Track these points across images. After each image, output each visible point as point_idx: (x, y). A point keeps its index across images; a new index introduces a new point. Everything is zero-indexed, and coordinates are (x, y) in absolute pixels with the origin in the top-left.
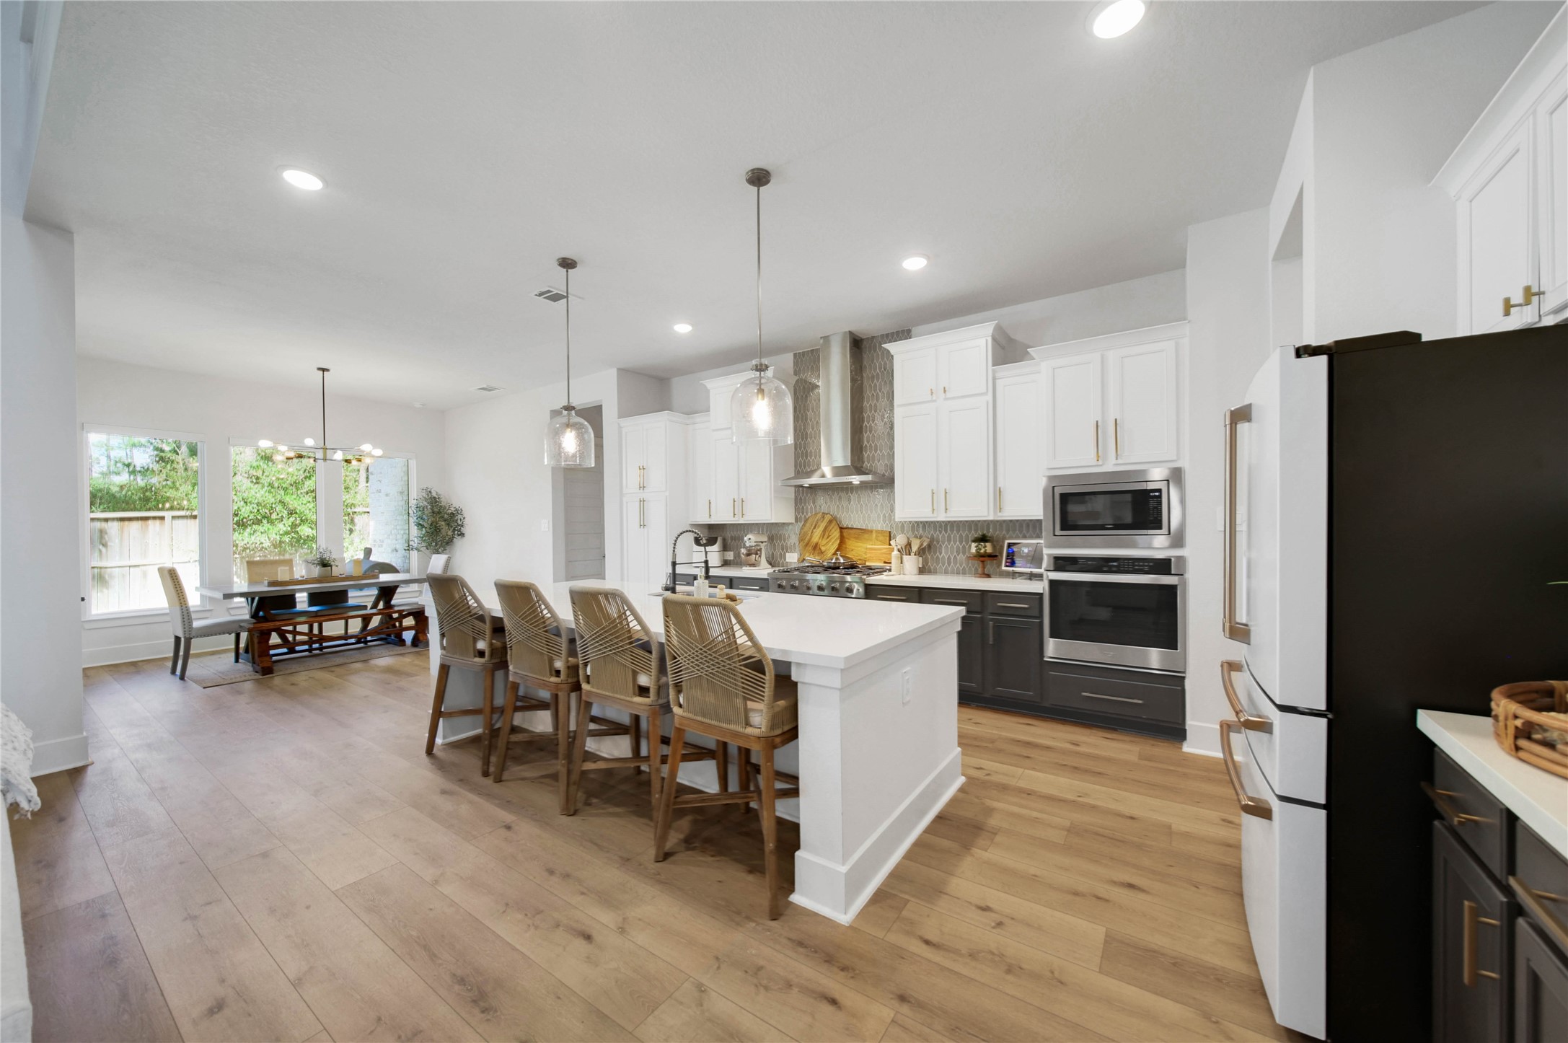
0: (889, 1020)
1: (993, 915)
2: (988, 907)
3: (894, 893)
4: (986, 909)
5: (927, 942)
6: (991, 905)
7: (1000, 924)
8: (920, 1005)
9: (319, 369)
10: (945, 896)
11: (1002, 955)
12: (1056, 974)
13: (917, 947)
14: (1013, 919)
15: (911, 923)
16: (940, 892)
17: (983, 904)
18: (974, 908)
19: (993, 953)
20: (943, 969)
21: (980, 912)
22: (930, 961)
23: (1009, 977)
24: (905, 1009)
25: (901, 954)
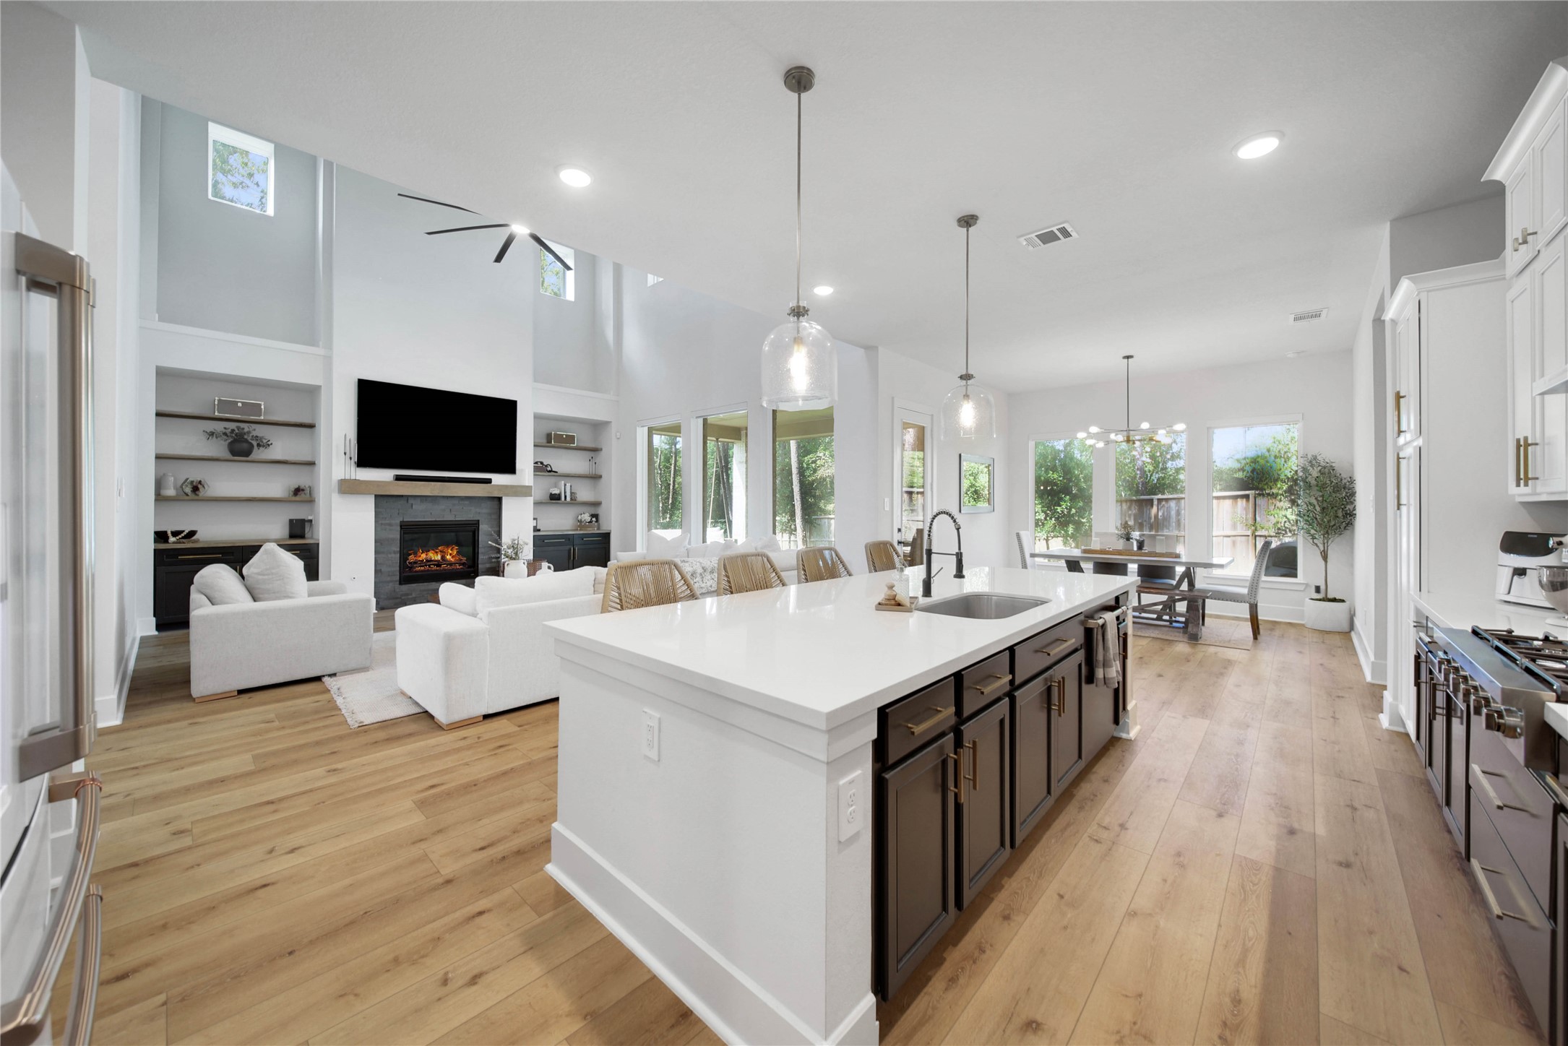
0: (440, 871)
1: (460, 983)
2: (475, 984)
3: (560, 908)
4: (474, 980)
5: (481, 913)
6: (474, 988)
7: (445, 982)
8: (435, 888)
9: (1124, 357)
10: (522, 950)
11: (414, 963)
12: (351, 997)
13: (483, 904)
14: (439, 999)
15: (511, 910)
16: (531, 948)
17: (483, 981)
18: (485, 969)
19: (423, 957)
20: (447, 914)
21: (475, 972)
22: (460, 908)
23: (391, 956)
24: (440, 880)
25: (485, 893)
